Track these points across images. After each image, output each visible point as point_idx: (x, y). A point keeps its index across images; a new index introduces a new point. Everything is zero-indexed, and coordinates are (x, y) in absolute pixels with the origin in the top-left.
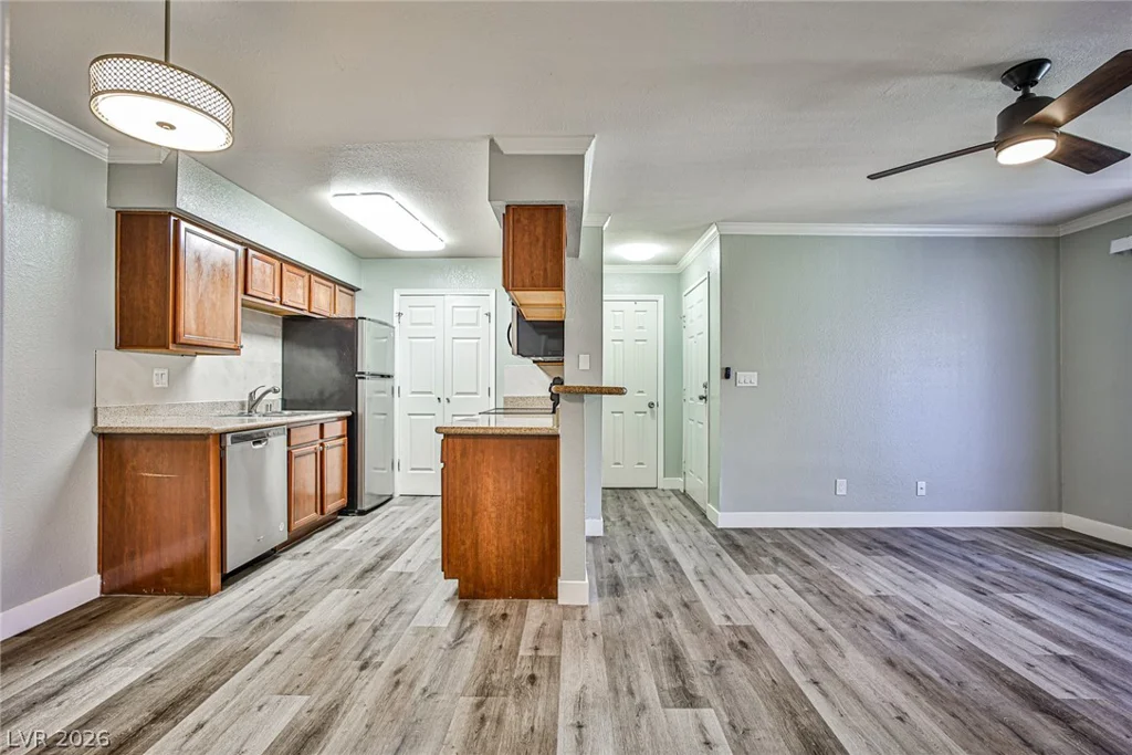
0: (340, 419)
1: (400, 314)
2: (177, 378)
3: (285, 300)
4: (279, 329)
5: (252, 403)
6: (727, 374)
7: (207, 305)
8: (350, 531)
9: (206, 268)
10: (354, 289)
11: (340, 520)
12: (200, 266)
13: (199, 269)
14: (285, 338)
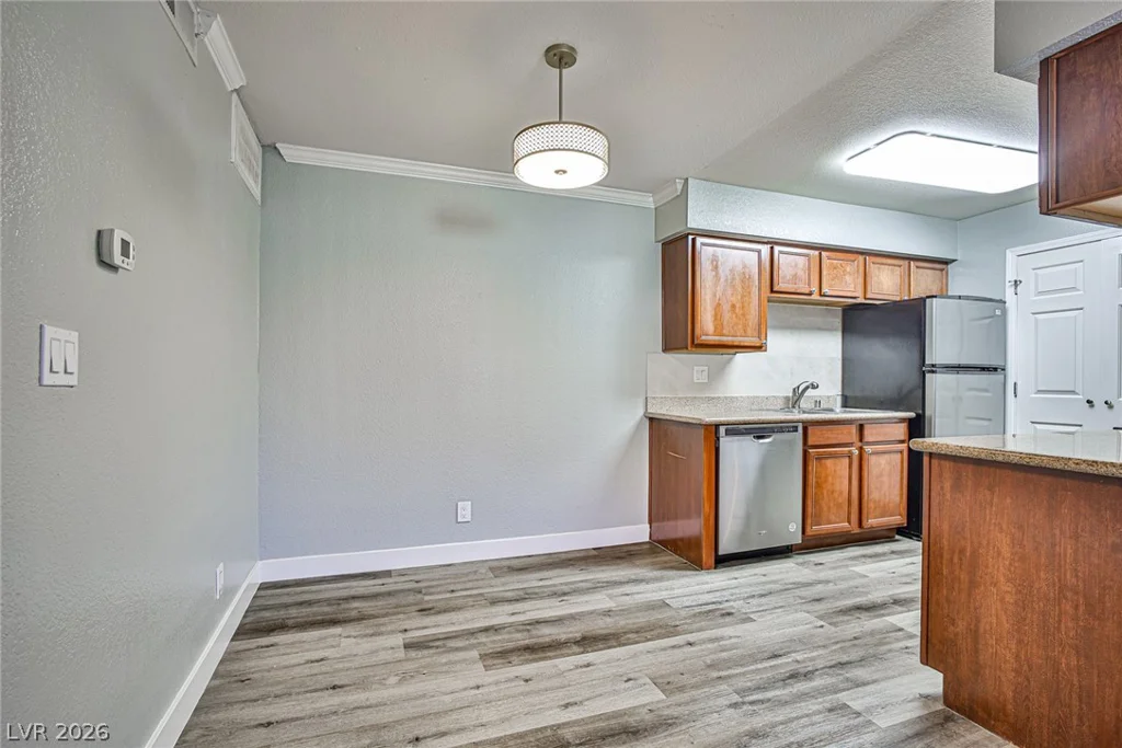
0: (902, 420)
1: (1016, 283)
2: (717, 374)
3: (825, 290)
4: (838, 322)
5: (795, 398)
7: (726, 307)
8: (894, 556)
9: (724, 272)
10: (946, 262)
11: (897, 540)
12: (717, 273)
13: (717, 276)
14: (845, 331)
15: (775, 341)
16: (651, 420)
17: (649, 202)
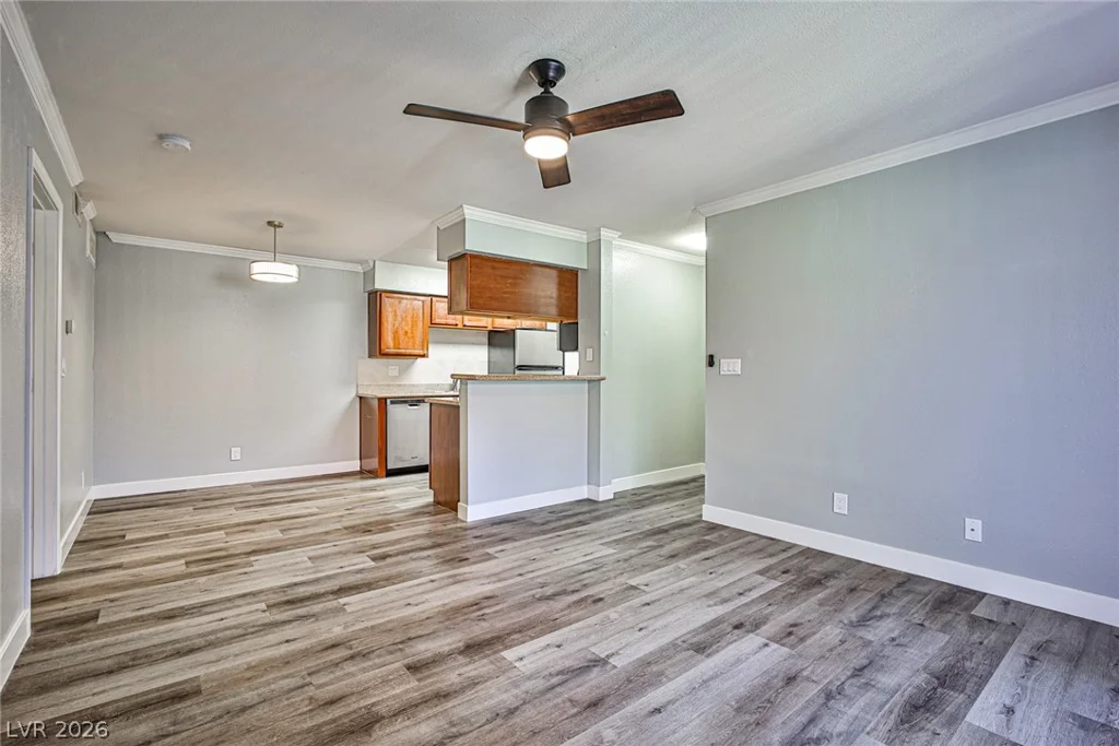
2: (404, 371)
4: (484, 340)
6: (711, 362)
7: (401, 333)
9: (400, 312)
13: (396, 315)
14: (490, 344)
15: (433, 350)
16: (361, 398)
17: (360, 269)
